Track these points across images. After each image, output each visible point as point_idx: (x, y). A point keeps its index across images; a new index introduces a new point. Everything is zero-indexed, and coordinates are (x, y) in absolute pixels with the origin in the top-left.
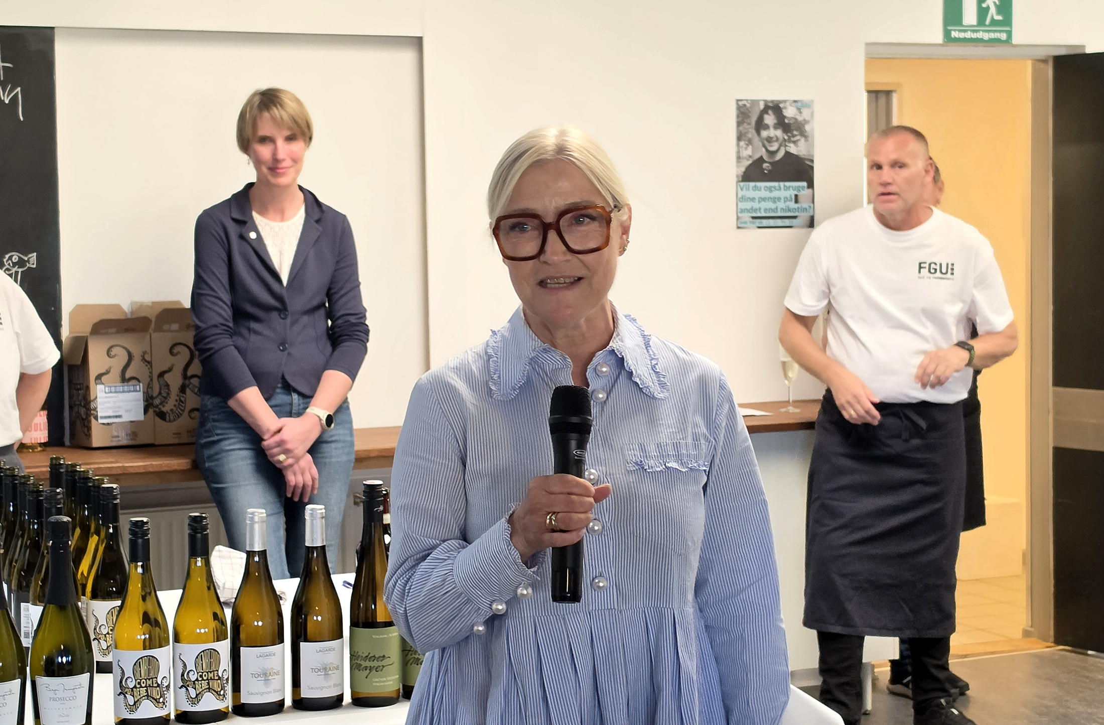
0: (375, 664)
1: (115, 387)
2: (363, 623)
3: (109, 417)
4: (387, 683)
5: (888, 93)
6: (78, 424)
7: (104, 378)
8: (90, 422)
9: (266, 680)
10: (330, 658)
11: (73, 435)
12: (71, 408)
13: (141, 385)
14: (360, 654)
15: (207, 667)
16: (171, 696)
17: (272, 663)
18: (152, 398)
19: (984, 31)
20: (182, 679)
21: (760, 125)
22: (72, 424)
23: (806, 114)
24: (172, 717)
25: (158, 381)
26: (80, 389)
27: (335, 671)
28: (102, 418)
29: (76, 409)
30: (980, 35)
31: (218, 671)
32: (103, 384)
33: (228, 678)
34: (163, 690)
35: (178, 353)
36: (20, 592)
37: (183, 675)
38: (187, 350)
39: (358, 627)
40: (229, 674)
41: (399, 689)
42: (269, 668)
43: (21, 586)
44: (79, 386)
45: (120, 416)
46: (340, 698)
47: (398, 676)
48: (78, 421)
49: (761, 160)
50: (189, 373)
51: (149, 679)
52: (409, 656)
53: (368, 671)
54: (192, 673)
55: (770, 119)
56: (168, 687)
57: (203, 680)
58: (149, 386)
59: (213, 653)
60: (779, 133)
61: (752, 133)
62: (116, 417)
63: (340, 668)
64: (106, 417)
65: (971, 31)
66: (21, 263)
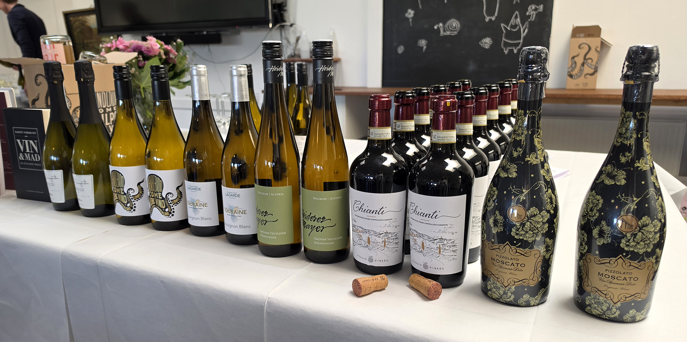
25: (571, 61)
31: (161, 193)
35: (583, 48)
38: (587, 47)
50: (587, 57)
51: (118, 188)
57: (152, 197)
66: (536, 9)
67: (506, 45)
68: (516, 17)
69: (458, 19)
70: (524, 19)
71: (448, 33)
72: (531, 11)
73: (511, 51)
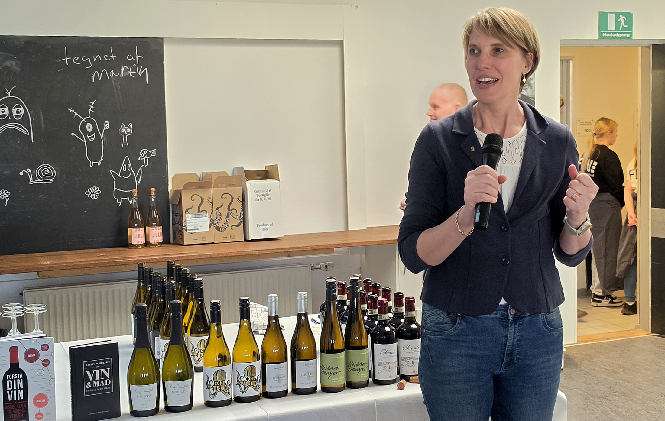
0: (333, 371)
1: (195, 215)
2: (327, 350)
3: (192, 230)
4: (338, 381)
5: (568, 61)
6: (177, 233)
7: (189, 211)
8: (183, 232)
9: (279, 380)
10: (310, 369)
11: (174, 238)
12: (173, 224)
13: (208, 213)
14: (325, 366)
15: (249, 374)
16: (232, 389)
17: (282, 372)
18: (213, 220)
19: (619, 33)
20: (237, 381)
22: (174, 233)
24: (233, 399)
25: (216, 212)
26: (178, 216)
27: (313, 375)
28: (188, 230)
29: (176, 226)
30: (617, 35)
31: (255, 376)
32: (189, 214)
33: (260, 379)
34: (228, 386)
35: (226, 198)
36: (155, 331)
37: (238, 378)
38: (230, 197)
39: (324, 353)
40: (260, 378)
41: (345, 383)
42: (281, 374)
43: (155, 328)
44: (177, 214)
45: (197, 229)
46: (316, 388)
47: (344, 377)
48: (177, 231)
50: (231, 208)
51: (221, 381)
52: (349, 367)
53: (329, 375)
54: (242, 377)
56: (230, 384)
57: (248, 381)
58: (212, 214)
59: (253, 368)
62: (196, 229)
63: (315, 373)
64: (191, 230)
65: (613, 33)
66: (148, 154)
67: (119, 195)
68: (127, 162)
69: (52, 162)
70: (137, 164)
71: (40, 181)
72: (143, 155)
73: (125, 202)
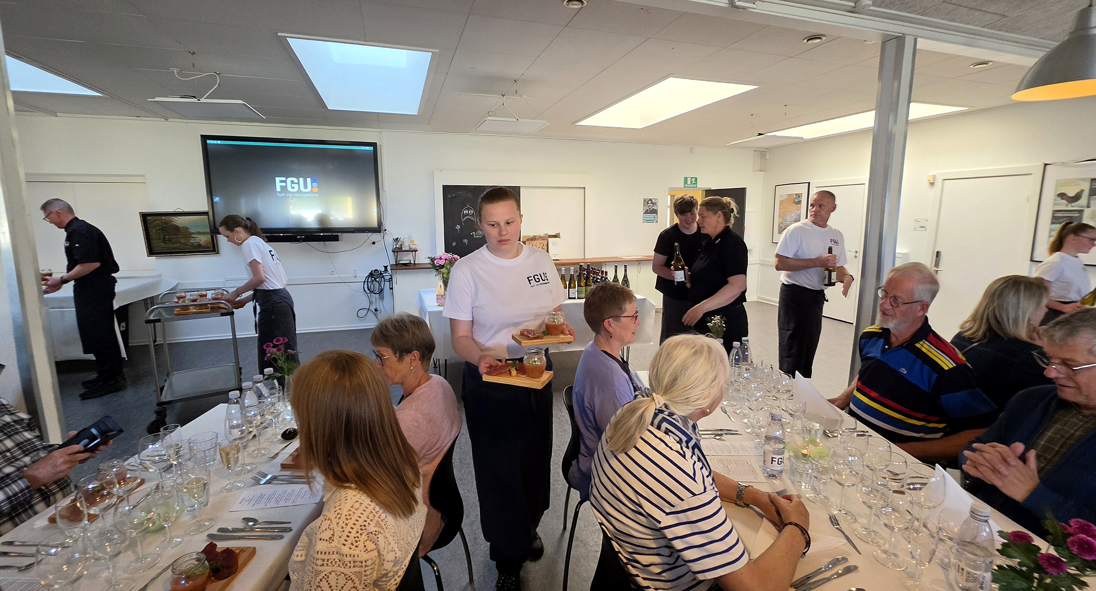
5: (674, 196)
21: (648, 203)
23: (657, 201)
30: (691, 186)
49: (648, 210)
55: (650, 202)
60: (651, 205)
61: (646, 205)
